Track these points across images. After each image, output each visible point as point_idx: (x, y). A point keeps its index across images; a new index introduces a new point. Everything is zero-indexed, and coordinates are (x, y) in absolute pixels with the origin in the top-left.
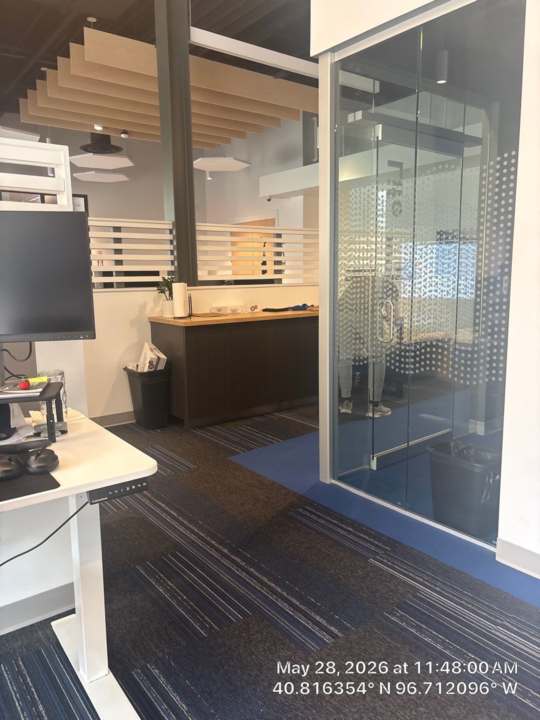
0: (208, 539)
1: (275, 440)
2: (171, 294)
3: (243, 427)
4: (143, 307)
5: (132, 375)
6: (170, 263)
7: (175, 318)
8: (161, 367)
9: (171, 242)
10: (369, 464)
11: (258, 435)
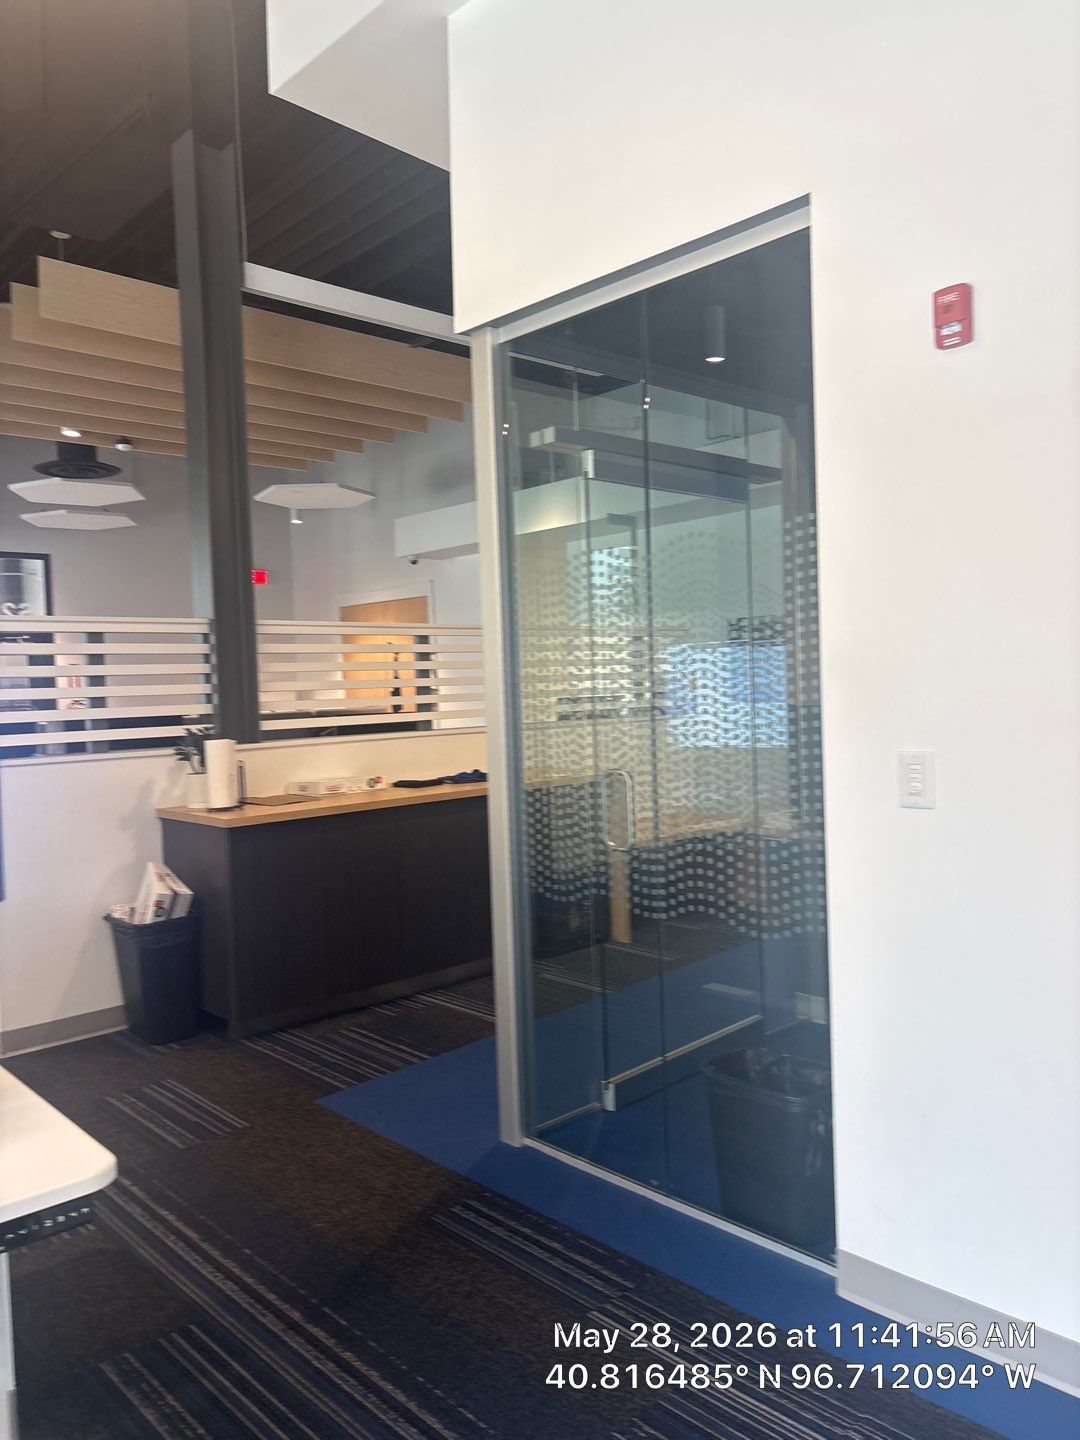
0: (262, 1289)
1: (413, 1055)
2: (203, 762)
3: (352, 1031)
4: (146, 789)
5: (121, 930)
6: (203, 698)
7: (211, 810)
8: (180, 912)
9: (207, 658)
10: (600, 1098)
11: (381, 1046)
